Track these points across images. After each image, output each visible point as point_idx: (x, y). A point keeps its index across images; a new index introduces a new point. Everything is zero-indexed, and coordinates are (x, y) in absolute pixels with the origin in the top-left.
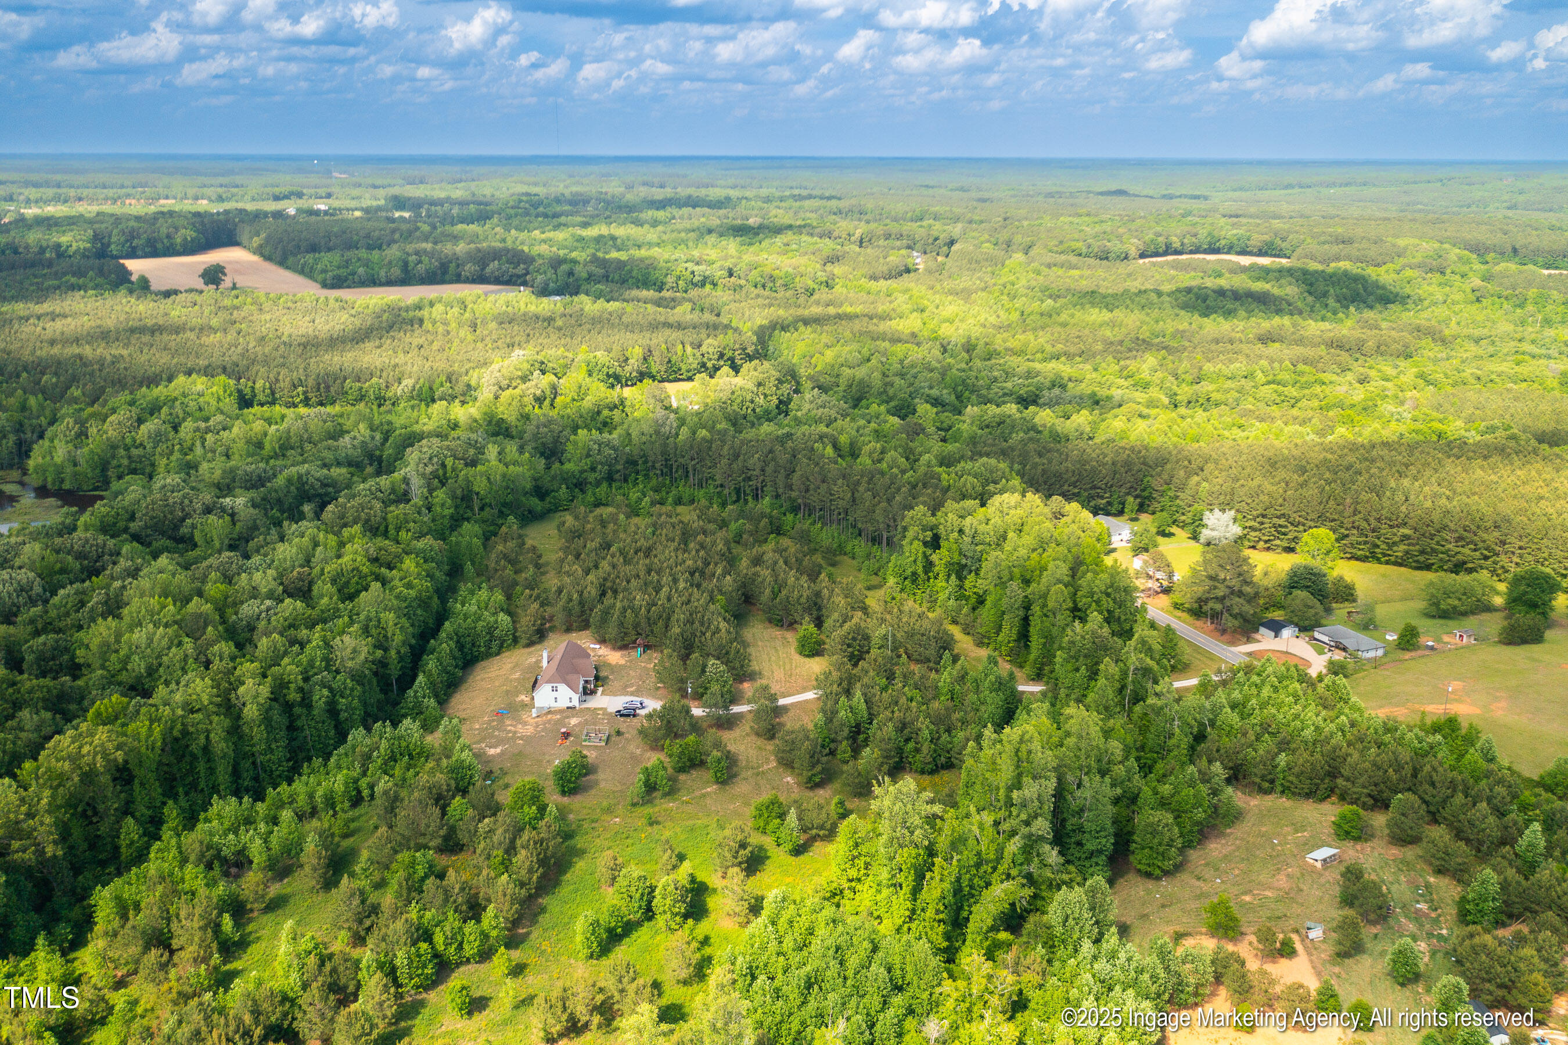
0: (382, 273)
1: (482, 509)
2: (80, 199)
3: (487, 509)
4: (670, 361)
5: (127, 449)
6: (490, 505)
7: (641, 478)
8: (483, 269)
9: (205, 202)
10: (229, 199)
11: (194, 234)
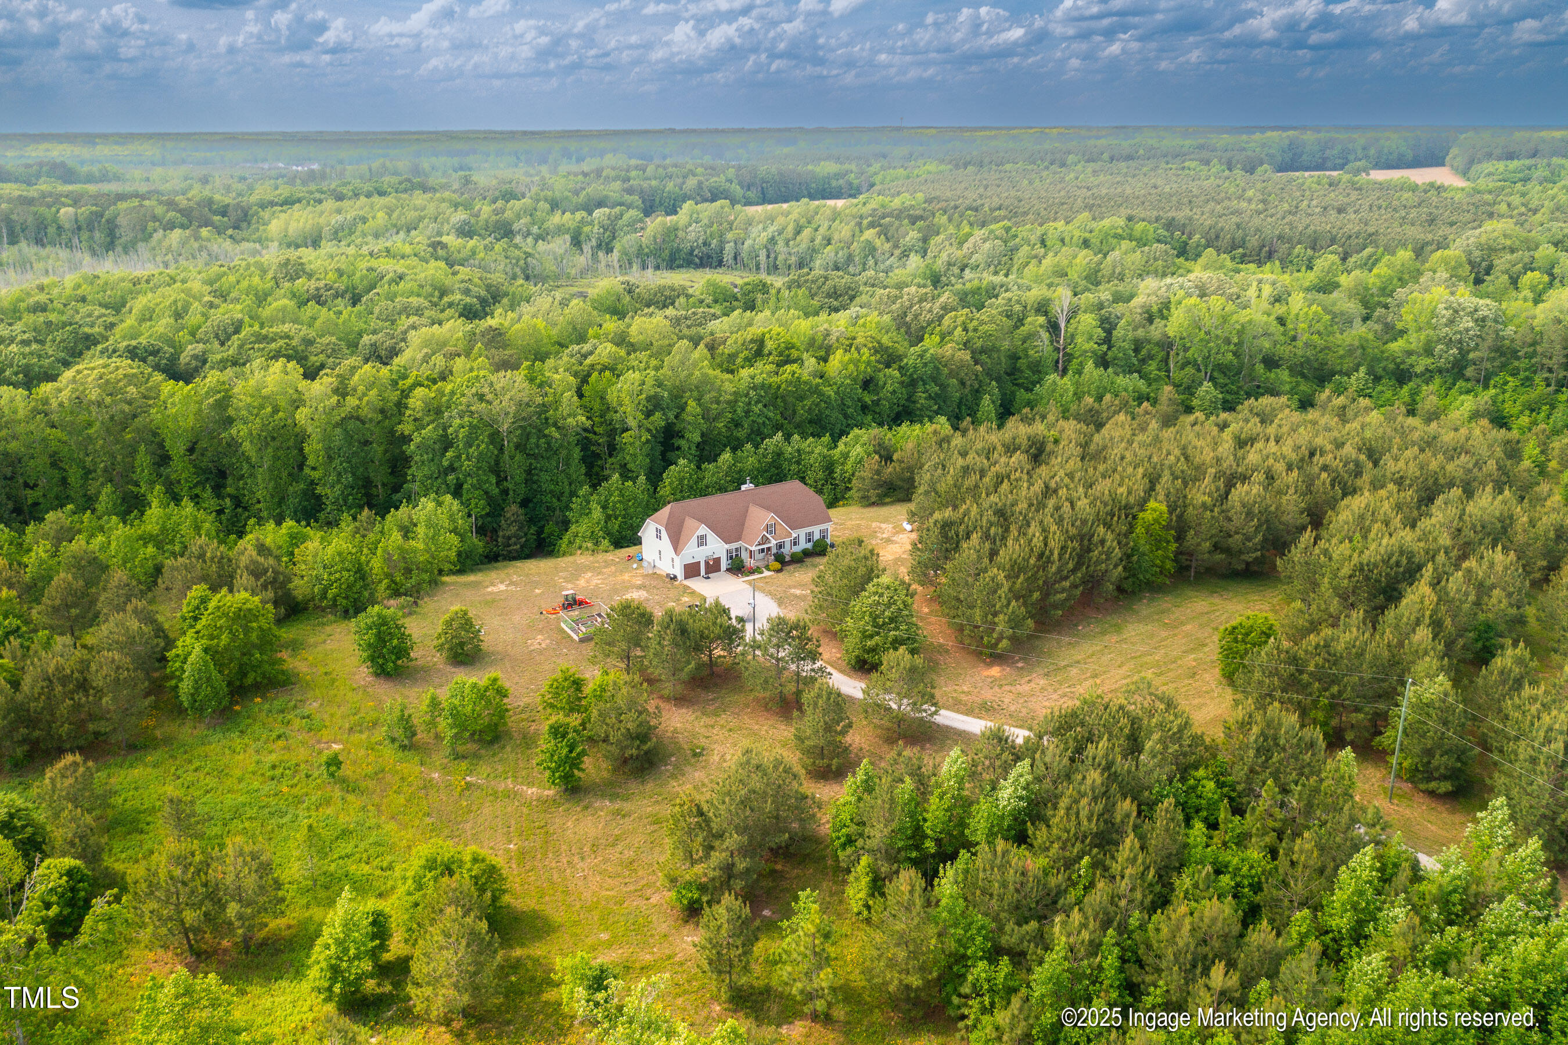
1: (1183, 367)
3: (1189, 369)
6: (1196, 364)
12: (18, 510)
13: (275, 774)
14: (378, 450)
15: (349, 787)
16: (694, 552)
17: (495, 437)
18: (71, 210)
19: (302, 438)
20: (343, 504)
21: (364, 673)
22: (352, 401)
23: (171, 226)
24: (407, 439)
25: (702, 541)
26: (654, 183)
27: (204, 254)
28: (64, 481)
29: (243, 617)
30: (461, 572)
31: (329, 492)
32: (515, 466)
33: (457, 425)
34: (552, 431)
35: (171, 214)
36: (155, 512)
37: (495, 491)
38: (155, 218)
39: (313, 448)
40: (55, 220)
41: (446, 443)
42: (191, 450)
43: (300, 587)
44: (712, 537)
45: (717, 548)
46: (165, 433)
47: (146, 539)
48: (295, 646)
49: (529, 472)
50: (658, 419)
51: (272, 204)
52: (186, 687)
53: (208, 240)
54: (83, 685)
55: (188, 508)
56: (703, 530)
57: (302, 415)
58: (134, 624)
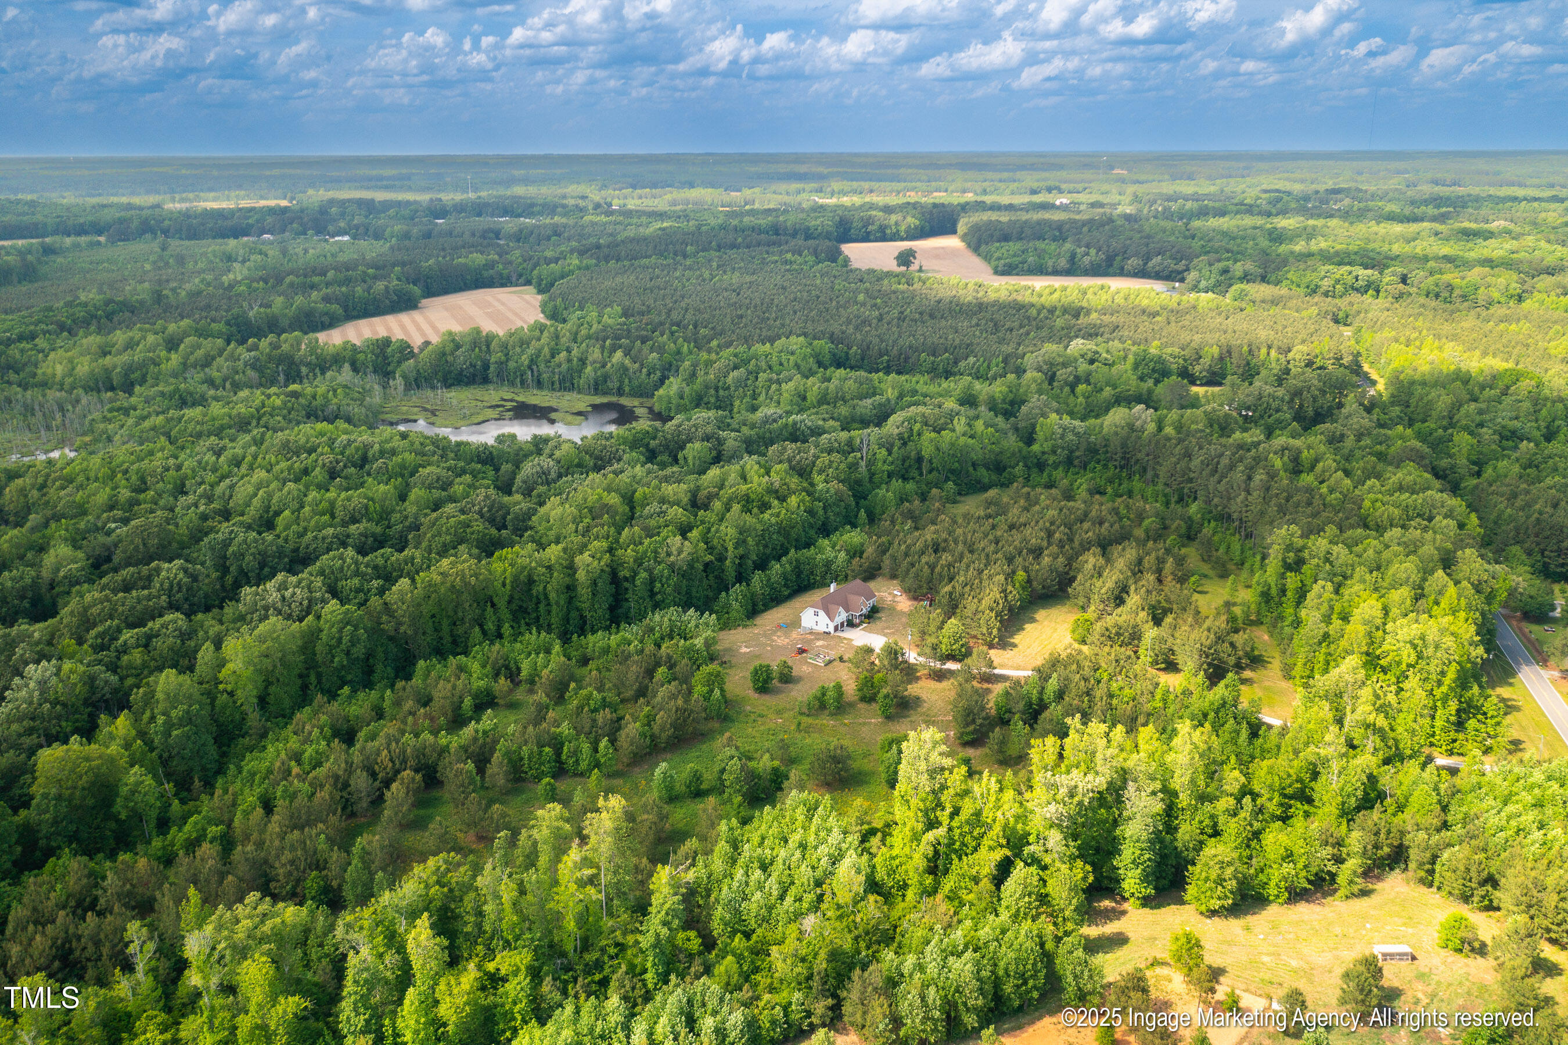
0: (1050, 263)
1: (930, 472)
2: (871, 191)
3: (935, 473)
4: (1248, 364)
5: (717, 389)
6: (938, 470)
7: (1099, 467)
8: (1145, 264)
9: (970, 195)
10: (992, 193)
11: (917, 222)
16: (837, 619)
56: (840, 609)
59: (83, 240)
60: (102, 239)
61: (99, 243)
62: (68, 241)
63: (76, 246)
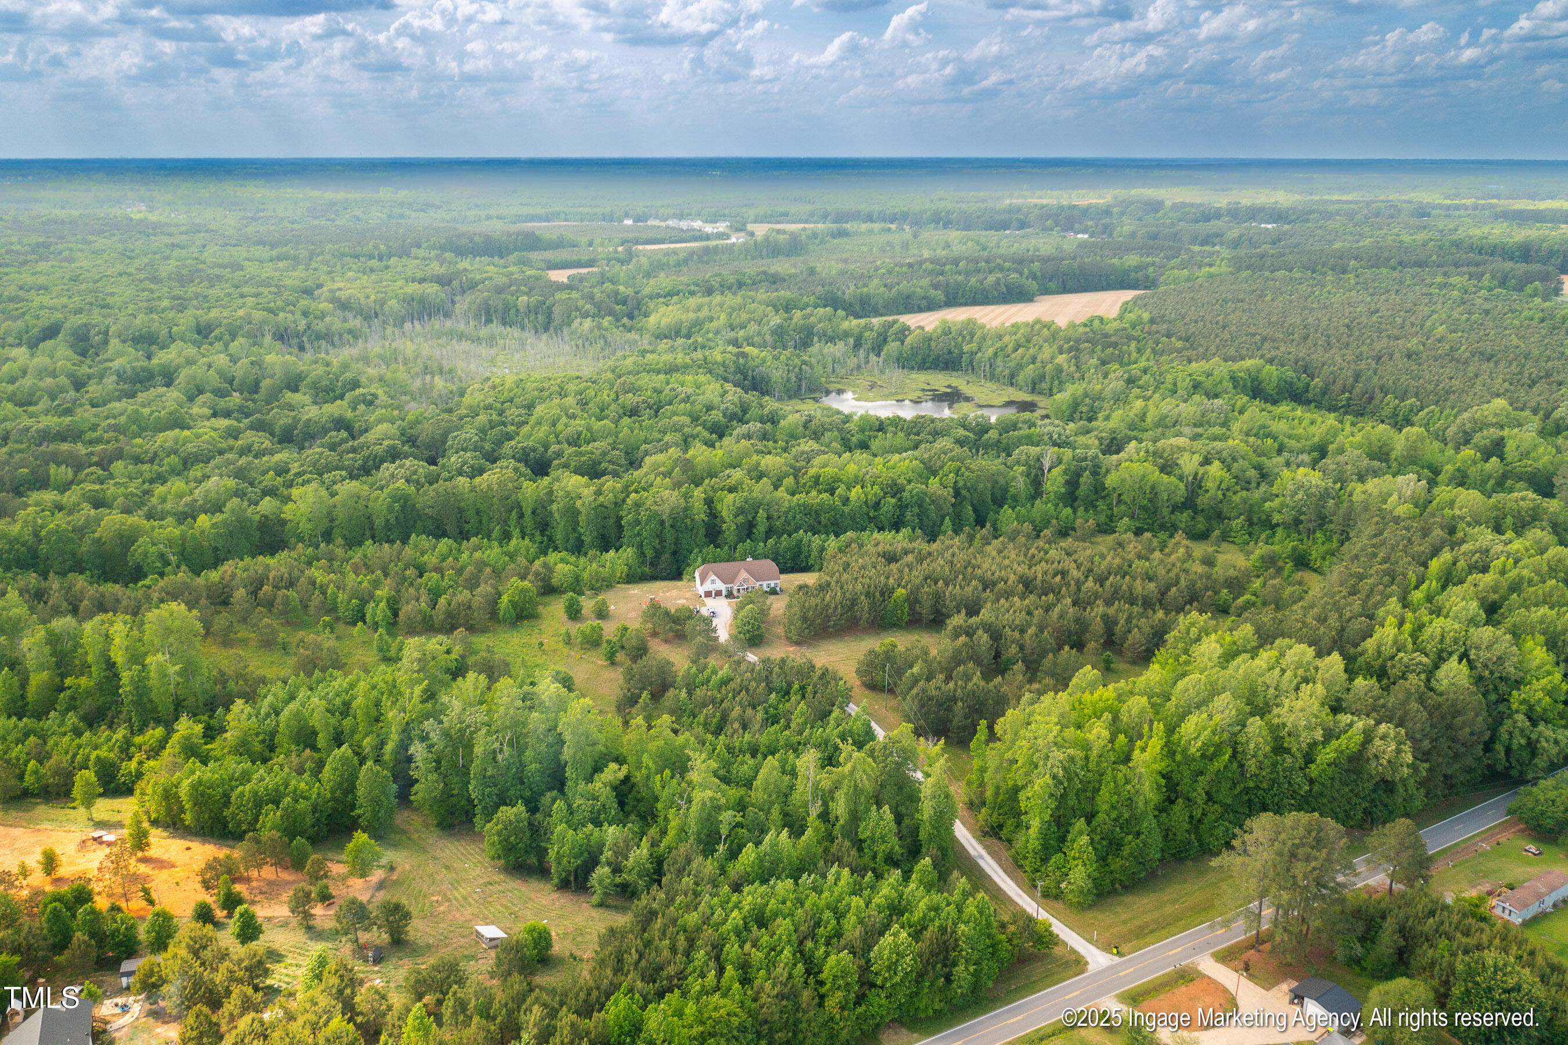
12: (461, 533)
13: (524, 644)
14: (612, 521)
15: (544, 652)
16: (708, 586)
17: (662, 523)
18: (525, 298)
19: (579, 512)
20: (592, 546)
21: (565, 617)
22: (601, 499)
23: (585, 315)
24: (621, 518)
25: (713, 582)
26: (960, 278)
27: (602, 341)
28: (480, 521)
29: (523, 591)
30: (628, 582)
31: (587, 539)
32: (669, 535)
33: (643, 515)
34: (688, 521)
35: (588, 306)
36: (514, 542)
37: (658, 547)
38: (577, 309)
39: (582, 519)
40: (516, 306)
41: (638, 522)
42: (533, 513)
43: (555, 582)
44: (718, 580)
45: (720, 586)
46: (523, 504)
47: (506, 554)
48: (545, 605)
49: (677, 539)
50: (741, 519)
51: (659, 296)
52: (501, 613)
53: (606, 330)
54: (469, 607)
55: (527, 541)
56: (713, 577)
57: (579, 503)
58: (489, 589)
59: (876, 226)
60: (893, 226)
61: (889, 229)
62: (864, 227)
63: (870, 232)
